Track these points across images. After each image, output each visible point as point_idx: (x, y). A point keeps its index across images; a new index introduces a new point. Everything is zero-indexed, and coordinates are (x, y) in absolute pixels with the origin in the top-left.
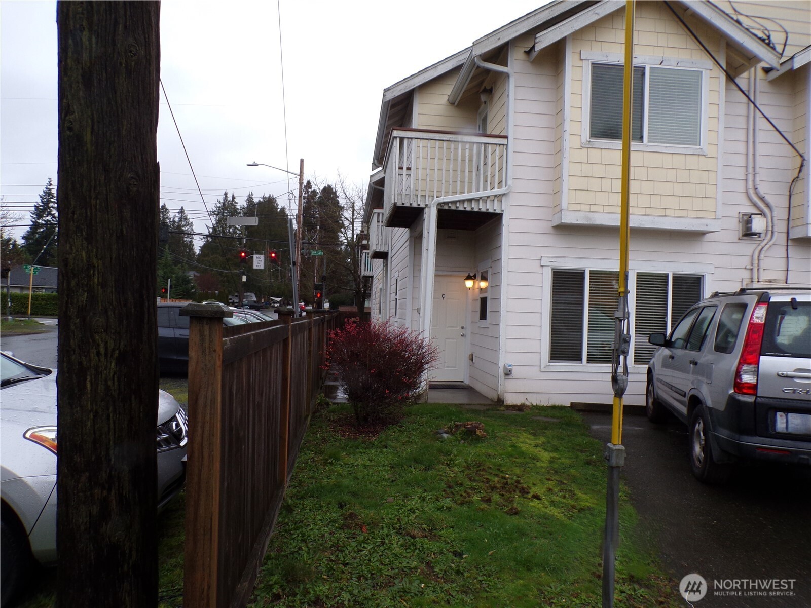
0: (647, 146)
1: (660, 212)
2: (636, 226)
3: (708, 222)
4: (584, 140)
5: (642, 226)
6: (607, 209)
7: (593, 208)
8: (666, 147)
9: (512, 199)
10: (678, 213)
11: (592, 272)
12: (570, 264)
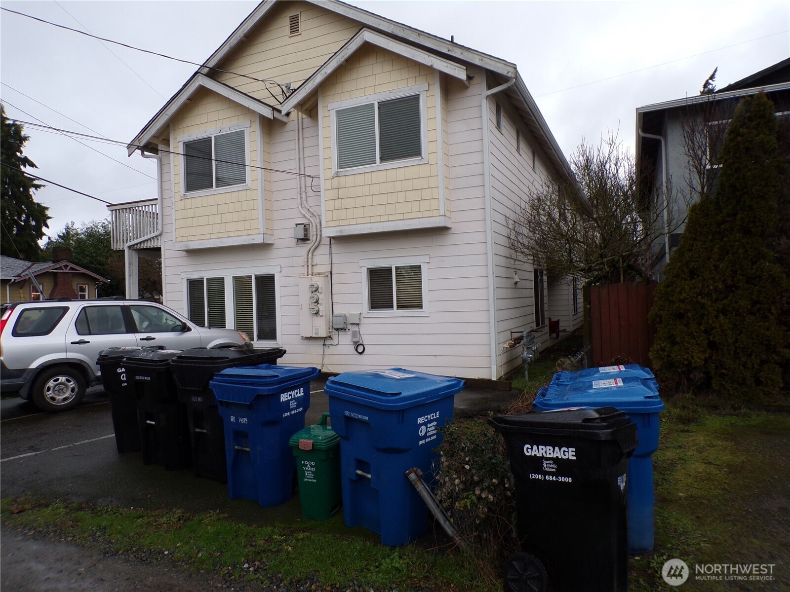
0: (216, 190)
1: (225, 235)
2: (213, 246)
3: (254, 237)
4: (182, 195)
5: (216, 246)
6: (196, 238)
7: (189, 238)
8: (226, 188)
9: (164, 237)
10: (236, 234)
11: (208, 279)
12: (196, 276)
